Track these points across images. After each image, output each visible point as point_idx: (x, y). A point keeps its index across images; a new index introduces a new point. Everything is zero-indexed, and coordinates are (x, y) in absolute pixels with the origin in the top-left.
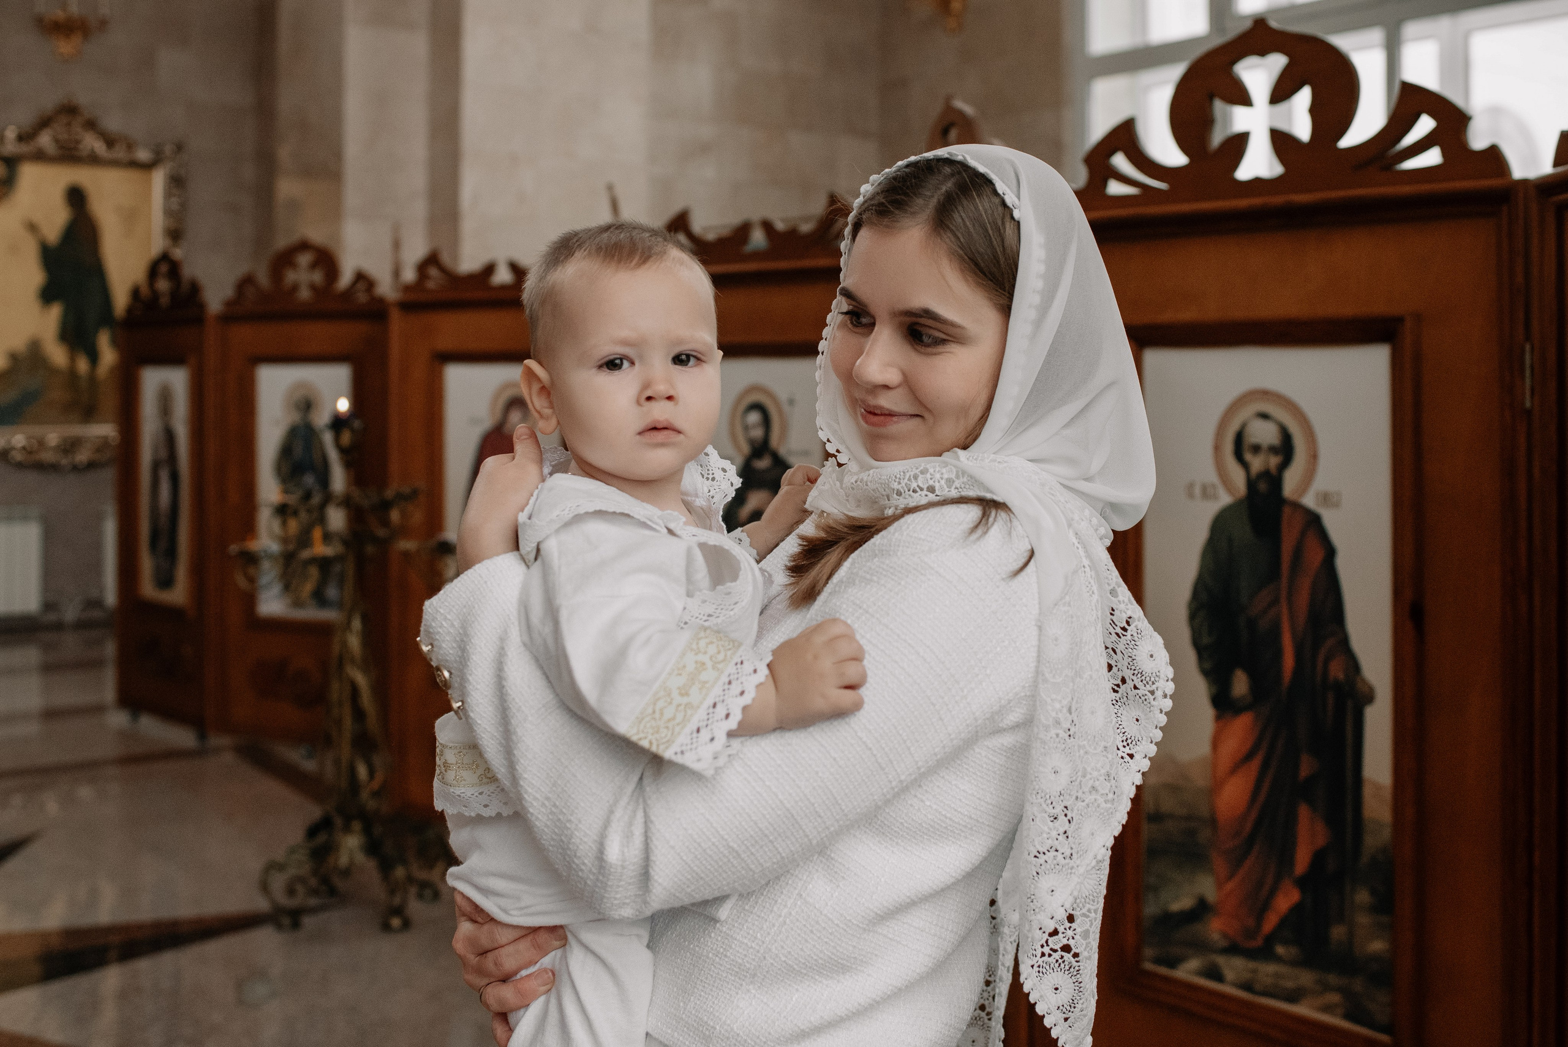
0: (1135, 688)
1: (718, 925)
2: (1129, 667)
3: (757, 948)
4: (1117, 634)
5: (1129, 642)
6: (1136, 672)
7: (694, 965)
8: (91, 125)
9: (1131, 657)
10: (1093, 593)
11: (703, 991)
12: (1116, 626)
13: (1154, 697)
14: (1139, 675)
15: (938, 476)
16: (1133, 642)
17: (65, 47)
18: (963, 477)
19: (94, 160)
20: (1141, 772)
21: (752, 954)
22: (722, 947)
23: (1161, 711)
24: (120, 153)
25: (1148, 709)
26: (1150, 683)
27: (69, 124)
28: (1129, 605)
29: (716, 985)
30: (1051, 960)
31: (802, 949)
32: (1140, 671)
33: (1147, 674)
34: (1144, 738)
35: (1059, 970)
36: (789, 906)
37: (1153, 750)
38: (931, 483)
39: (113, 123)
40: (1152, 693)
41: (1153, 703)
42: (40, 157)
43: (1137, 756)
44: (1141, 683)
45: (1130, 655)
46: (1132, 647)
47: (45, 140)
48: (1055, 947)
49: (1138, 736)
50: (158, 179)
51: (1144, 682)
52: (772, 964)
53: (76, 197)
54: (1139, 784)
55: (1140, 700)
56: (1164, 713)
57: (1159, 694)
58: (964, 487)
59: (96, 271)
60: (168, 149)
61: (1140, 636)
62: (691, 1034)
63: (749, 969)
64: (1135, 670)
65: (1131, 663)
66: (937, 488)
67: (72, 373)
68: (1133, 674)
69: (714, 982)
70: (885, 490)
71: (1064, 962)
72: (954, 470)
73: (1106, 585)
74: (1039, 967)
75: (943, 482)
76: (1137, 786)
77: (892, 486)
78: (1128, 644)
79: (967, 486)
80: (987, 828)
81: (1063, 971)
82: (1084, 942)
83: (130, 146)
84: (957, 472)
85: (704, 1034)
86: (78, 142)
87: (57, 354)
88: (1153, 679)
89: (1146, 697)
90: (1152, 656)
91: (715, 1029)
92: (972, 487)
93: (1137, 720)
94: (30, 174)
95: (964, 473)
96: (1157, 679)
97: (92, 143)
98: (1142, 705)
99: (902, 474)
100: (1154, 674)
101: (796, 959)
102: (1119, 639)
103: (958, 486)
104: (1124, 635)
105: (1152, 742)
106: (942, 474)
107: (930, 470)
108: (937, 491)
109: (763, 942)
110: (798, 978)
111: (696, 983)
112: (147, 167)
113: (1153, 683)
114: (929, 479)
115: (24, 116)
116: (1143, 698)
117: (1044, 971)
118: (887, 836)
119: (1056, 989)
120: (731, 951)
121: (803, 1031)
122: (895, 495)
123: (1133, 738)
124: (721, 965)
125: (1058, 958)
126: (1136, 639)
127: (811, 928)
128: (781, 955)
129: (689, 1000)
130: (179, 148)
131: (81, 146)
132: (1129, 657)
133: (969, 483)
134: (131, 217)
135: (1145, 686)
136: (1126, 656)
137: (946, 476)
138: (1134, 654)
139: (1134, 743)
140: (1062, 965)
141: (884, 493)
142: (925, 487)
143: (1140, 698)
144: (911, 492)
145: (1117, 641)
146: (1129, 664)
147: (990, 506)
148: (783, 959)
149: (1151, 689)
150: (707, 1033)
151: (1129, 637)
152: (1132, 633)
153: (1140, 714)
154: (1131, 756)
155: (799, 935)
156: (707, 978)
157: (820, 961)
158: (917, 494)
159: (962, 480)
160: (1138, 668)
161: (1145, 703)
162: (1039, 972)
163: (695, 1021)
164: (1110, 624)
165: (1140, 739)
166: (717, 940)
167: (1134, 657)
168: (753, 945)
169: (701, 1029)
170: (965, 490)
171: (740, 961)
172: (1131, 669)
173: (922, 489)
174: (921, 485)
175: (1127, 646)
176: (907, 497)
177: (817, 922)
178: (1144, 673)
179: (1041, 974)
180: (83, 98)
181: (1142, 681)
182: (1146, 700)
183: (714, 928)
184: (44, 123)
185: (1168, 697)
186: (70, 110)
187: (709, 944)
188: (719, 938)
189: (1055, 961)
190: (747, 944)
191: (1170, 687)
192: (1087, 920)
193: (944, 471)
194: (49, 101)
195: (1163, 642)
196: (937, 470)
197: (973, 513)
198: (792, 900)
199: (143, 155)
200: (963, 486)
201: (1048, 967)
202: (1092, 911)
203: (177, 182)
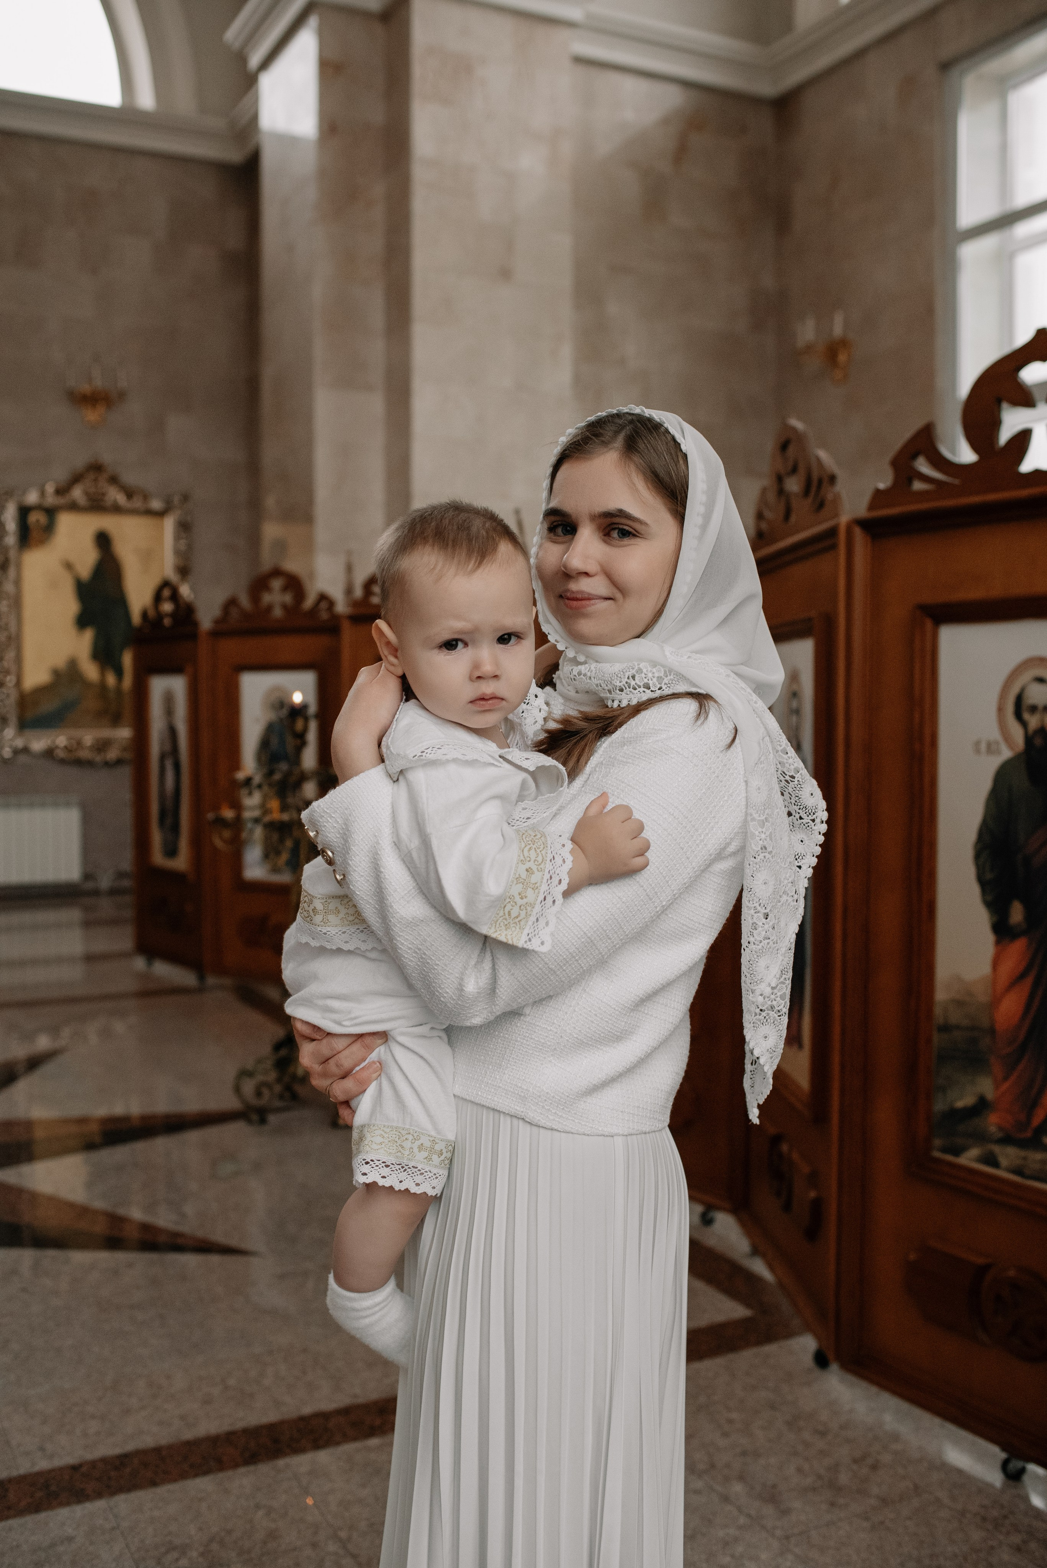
0: (801, 818)
1: (522, 1018)
2: (796, 804)
3: (555, 1030)
4: (787, 781)
5: (796, 786)
6: (802, 807)
7: (505, 1048)
8: (114, 480)
9: (798, 797)
10: (770, 753)
11: (514, 1065)
12: (786, 775)
13: (814, 823)
14: (804, 809)
15: (650, 675)
16: (799, 786)
17: (92, 415)
18: (670, 675)
19: (117, 509)
20: (807, 878)
21: (551, 1035)
22: (527, 1033)
23: (820, 833)
24: (137, 503)
25: (810, 833)
26: (812, 814)
27: (96, 480)
28: (795, 759)
29: (525, 1060)
30: (761, 1017)
31: (589, 1028)
32: (805, 806)
33: (810, 808)
34: (808, 854)
35: (767, 1024)
36: (576, 999)
37: (814, 861)
38: (646, 681)
39: (130, 478)
40: (813, 821)
41: (814, 828)
42: (74, 507)
43: (804, 867)
44: (805, 815)
45: (797, 795)
46: (798, 789)
47: (77, 493)
48: (763, 1008)
49: (803, 852)
50: (169, 524)
51: (808, 813)
52: (567, 1040)
53: (103, 540)
54: (806, 886)
55: (804, 827)
56: (821, 834)
57: (818, 821)
58: (672, 683)
59: (120, 602)
60: (176, 500)
61: (803, 781)
62: (509, 1097)
63: (550, 1046)
64: (800, 805)
65: (798, 801)
66: (651, 685)
67: (103, 685)
68: (800, 809)
69: (523, 1058)
70: (607, 686)
71: (769, 1018)
72: (662, 670)
73: (779, 746)
74: (754, 1023)
75: (655, 680)
76: (805, 888)
77: (615, 684)
78: (795, 787)
79: (674, 682)
81: (769, 1024)
82: (783, 1002)
83: (146, 497)
84: (665, 672)
85: (520, 1096)
86: (104, 494)
88: (813, 811)
89: (809, 824)
90: (812, 794)
91: (529, 1091)
92: (677, 683)
93: (802, 841)
94: (66, 522)
95: (670, 671)
96: (816, 810)
97: (115, 496)
98: (806, 830)
99: (622, 673)
100: (814, 807)
101: (585, 1035)
102: (788, 785)
103: (667, 682)
104: (792, 781)
105: (813, 856)
106: (654, 673)
107: (644, 670)
108: (651, 687)
109: (559, 1026)
110: (586, 1048)
111: (509, 1060)
112: (160, 514)
113: (814, 814)
114: (644, 678)
115: (61, 474)
116: (806, 825)
117: (757, 1025)
119: (766, 1037)
120: (535, 1034)
121: (595, 1085)
122: (618, 691)
123: (799, 854)
124: (528, 1045)
125: (765, 1015)
126: (801, 783)
127: (594, 1013)
128: (573, 1034)
129: (504, 1073)
130: (186, 498)
131: (106, 498)
132: (796, 796)
133: (676, 679)
134: (147, 556)
135: (808, 816)
136: (794, 796)
137: (656, 675)
138: (800, 794)
139: (801, 857)
140: (769, 1020)
141: (606, 688)
142: (641, 684)
143: (804, 825)
144: (631, 689)
145: (786, 786)
146: (796, 802)
147: (702, 698)
148: (575, 1036)
149: (812, 818)
150: (522, 1094)
151: (796, 782)
152: (798, 779)
153: (804, 837)
154: (800, 867)
155: (586, 1018)
156: (517, 1056)
157: (602, 1035)
158: (637, 691)
159: (669, 677)
160: (803, 804)
161: (808, 828)
162: (754, 1026)
163: (511, 1087)
164: (781, 774)
165: (805, 854)
166: (523, 1028)
167: (800, 796)
168: (552, 1028)
169: (517, 1092)
170: (673, 685)
171: (543, 1041)
172: (797, 805)
173: (640, 687)
174: (639, 683)
175: (794, 789)
176: (628, 693)
177: (600, 1008)
178: (807, 807)
179: (755, 1028)
180: (106, 458)
181: (806, 813)
182: (808, 826)
183: (520, 1020)
184: (76, 479)
185: (824, 822)
186: (96, 468)
187: (516, 1031)
188: (524, 1027)
189: (763, 1018)
190: (546, 1028)
191: (825, 816)
192: (784, 986)
193: (654, 670)
194: (80, 461)
195: (817, 783)
196: (649, 670)
197: (692, 705)
198: (579, 994)
199: (156, 504)
200: (670, 682)
201: (759, 1023)
202: (787, 979)
203: (184, 527)
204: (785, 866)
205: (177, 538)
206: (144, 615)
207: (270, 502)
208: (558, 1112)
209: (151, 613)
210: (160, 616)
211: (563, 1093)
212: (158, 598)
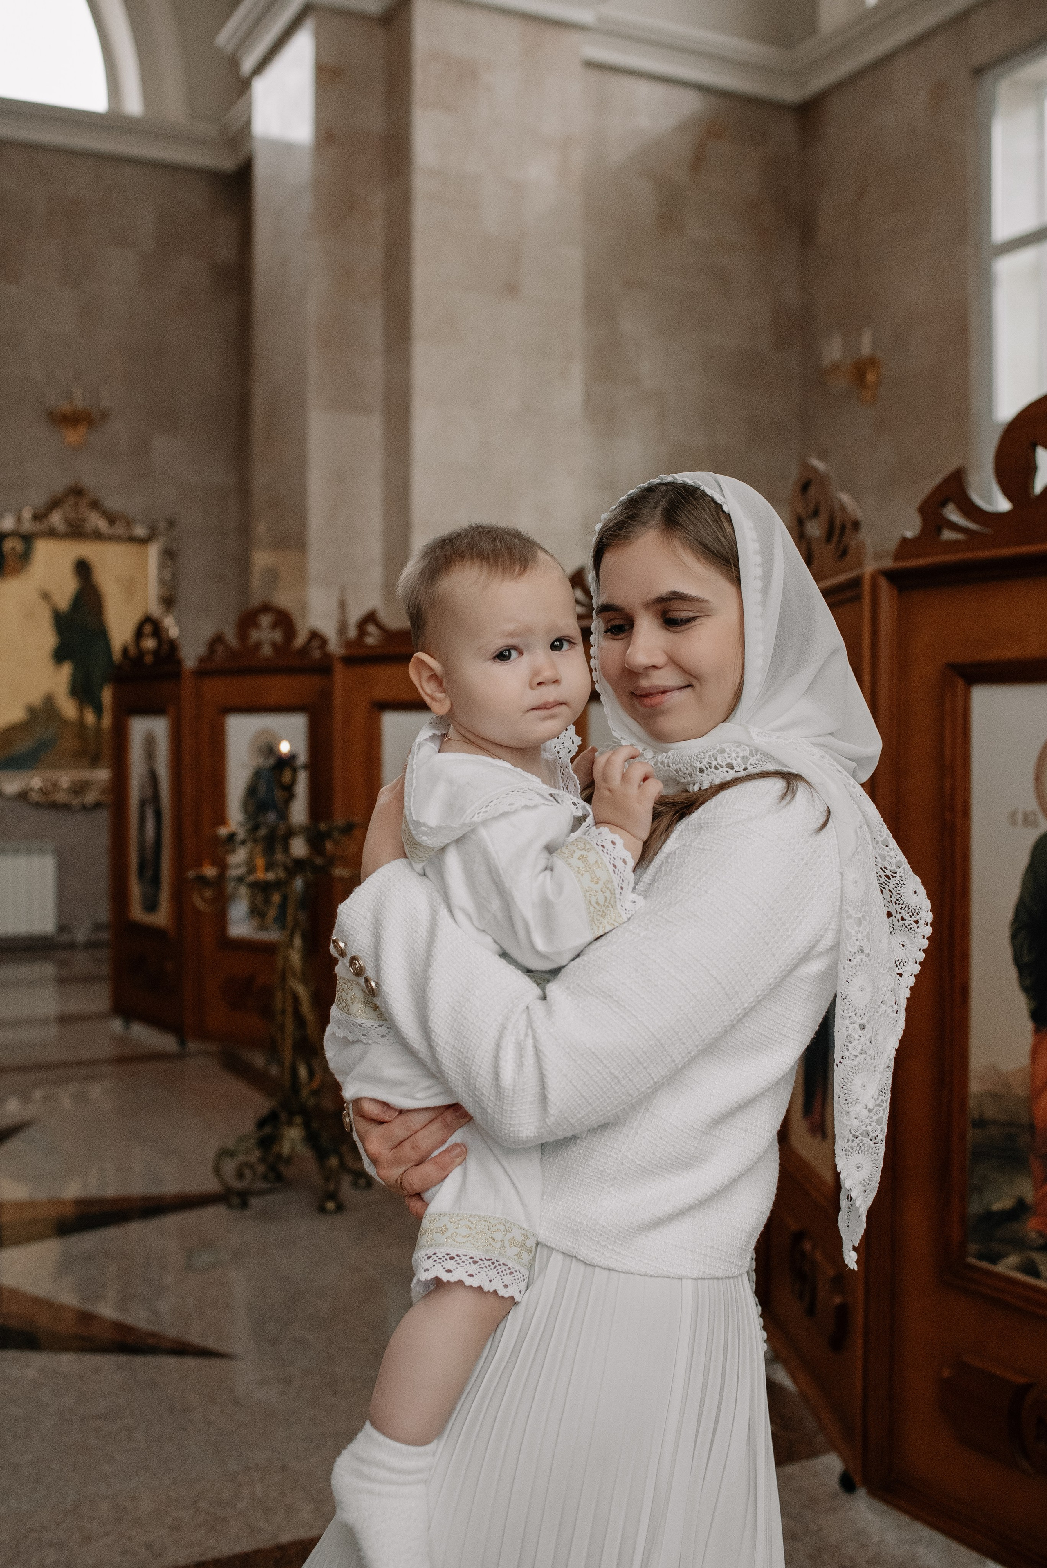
0: (902, 919)
1: (578, 1141)
2: (898, 902)
3: (615, 1156)
4: (887, 877)
5: (898, 882)
6: (904, 906)
7: (560, 1176)
8: (95, 505)
9: (900, 894)
10: (869, 844)
11: (570, 1196)
12: (887, 869)
13: (918, 925)
14: (906, 909)
15: (734, 755)
16: (901, 882)
17: (73, 436)
18: (757, 755)
19: (98, 536)
20: (909, 987)
21: (611, 1162)
22: (584, 1158)
23: (924, 937)
24: (120, 529)
25: (913, 936)
26: (915, 914)
27: (76, 505)
28: (898, 852)
29: (581, 1190)
30: (854, 1144)
31: (653, 1153)
32: (907, 905)
33: (913, 907)
34: (910, 960)
35: (860, 1152)
36: (639, 1119)
37: (917, 969)
38: (729, 760)
39: (112, 503)
40: (917, 922)
41: (917, 930)
42: (52, 533)
43: (905, 975)
44: (907, 915)
45: (899, 892)
46: (900, 885)
47: (56, 519)
48: (857, 1134)
49: (904, 958)
50: (153, 552)
51: (910, 914)
52: (629, 1168)
53: (83, 569)
54: (908, 997)
55: (906, 929)
56: (926, 938)
57: (922, 922)
58: (759, 764)
59: (101, 633)
60: (162, 525)
61: (906, 876)
62: (561, 1231)
63: (609, 1174)
64: (903, 904)
65: (899, 899)
66: (735, 765)
67: (81, 723)
68: (901, 908)
69: (580, 1188)
70: (687, 769)
71: (864, 1145)
72: (748, 749)
73: (879, 837)
74: (845, 1151)
75: (739, 760)
76: (907, 998)
77: (695, 765)
78: (897, 884)
79: (761, 762)
80: (792, 1041)
81: (863, 1152)
82: (879, 1127)
83: (129, 523)
84: (751, 751)
85: (573, 1230)
86: (84, 520)
87: (68, 708)
88: (917, 911)
89: (911, 926)
90: (915, 892)
91: (582, 1224)
92: (765, 763)
93: (903, 946)
94: (43, 549)
95: (757, 751)
96: (920, 911)
97: (97, 521)
98: (908, 933)
99: (702, 754)
100: (918, 907)
101: (649, 1161)
102: (888, 880)
103: (753, 763)
104: (893, 877)
105: (916, 962)
106: (737, 753)
107: (726, 750)
108: (735, 768)
109: (620, 1151)
110: (651, 1177)
111: (563, 1190)
112: (144, 541)
113: (917, 914)
114: (727, 758)
115: (39, 498)
116: (909, 927)
117: (850, 1153)
118: (715, 1055)
119: (858, 1167)
120: (593, 1161)
121: (659, 1218)
122: (698, 773)
123: (900, 961)
124: (585, 1173)
125: (858, 1142)
126: (904, 879)
127: (659, 1135)
128: (636, 1160)
129: (558, 1205)
130: (171, 524)
131: (87, 524)
132: (898, 894)
133: (763, 759)
134: (130, 586)
135: (911, 917)
136: (895, 894)
137: (741, 755)
138: (902, 891)
139: (902, 964)
140: (862, 1148)
141: (686, 772)
142: (724, 764)
143: (906, 927)
144: (713, 769)
145: (886, 882)
146: (897, 900)
147: (790, 778)
148: (638, 1162)
149: (916, 919)
150: (575, 1228)
151: (898, 878)
152: (901, 874)
153: (906, 941)
154: (901, 975)
155: (650, 1141)
156: (573, 1186)
157: (669, 1161)
158: (719, 771)
159: (755, 758)
160: (905, 902)
161: (910, 931)
162: (846, 1155)
163: (563, 1220)
164: (881, 868)
165: (907, 961)
166: (579, 1153)
167: (902, 894)
168: (611, 1153)
169: (569, 1225)
170: (759, 766)
171: (601, 1168)
172: (899, 904)
173: (722, 767)
174: (721, 763)
175: (896, 885)
176: (710, 773)
177: (665, 1130)
178: (910, 906)
179: (847, 1157)
180: (88, 481)
181: (908, 913)
182: (911, 928)
183: (575, 1144)
184: (55, 504)
185: (929, 925)
186: (77, 492)
187: (572, 1157)
188: (581, 1152)
189: (856, 1145)
190: (606, 1154)
191: (930, 917)
192: (881, 1109)
193: (739, 750)
194: (59, 484)
195: (920, 881)
196: (733, 750)
197: (779, 785)
198: (641, 1114)
199: (140, 531)
200: (757, 762)
201: (851, 1151)
202: (885, 1102)
203: (169, 555)
204: (884, 972)
205: (162, 566)
206: (125, 651)
207: (261, 528)
208: (615, 1248)
209: (132, 650)
210: (141, 653)
211: (622, 1227)
212: (139, 634)
